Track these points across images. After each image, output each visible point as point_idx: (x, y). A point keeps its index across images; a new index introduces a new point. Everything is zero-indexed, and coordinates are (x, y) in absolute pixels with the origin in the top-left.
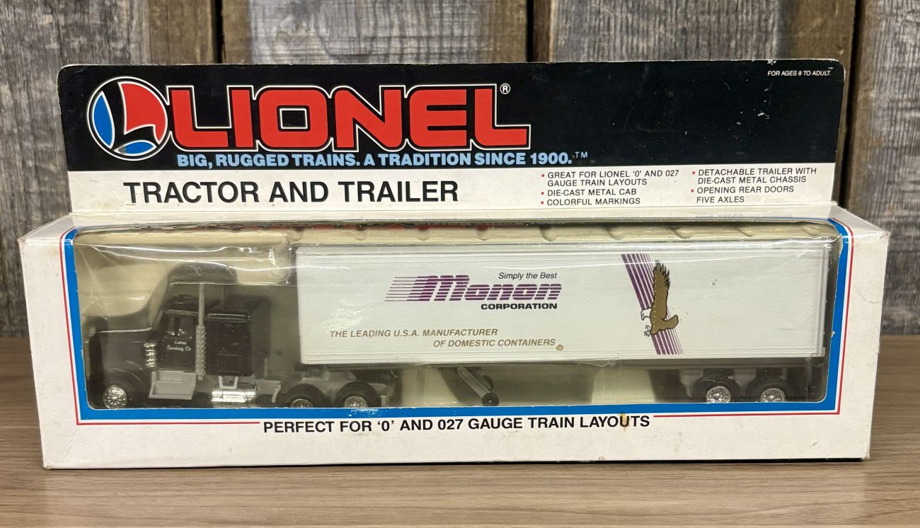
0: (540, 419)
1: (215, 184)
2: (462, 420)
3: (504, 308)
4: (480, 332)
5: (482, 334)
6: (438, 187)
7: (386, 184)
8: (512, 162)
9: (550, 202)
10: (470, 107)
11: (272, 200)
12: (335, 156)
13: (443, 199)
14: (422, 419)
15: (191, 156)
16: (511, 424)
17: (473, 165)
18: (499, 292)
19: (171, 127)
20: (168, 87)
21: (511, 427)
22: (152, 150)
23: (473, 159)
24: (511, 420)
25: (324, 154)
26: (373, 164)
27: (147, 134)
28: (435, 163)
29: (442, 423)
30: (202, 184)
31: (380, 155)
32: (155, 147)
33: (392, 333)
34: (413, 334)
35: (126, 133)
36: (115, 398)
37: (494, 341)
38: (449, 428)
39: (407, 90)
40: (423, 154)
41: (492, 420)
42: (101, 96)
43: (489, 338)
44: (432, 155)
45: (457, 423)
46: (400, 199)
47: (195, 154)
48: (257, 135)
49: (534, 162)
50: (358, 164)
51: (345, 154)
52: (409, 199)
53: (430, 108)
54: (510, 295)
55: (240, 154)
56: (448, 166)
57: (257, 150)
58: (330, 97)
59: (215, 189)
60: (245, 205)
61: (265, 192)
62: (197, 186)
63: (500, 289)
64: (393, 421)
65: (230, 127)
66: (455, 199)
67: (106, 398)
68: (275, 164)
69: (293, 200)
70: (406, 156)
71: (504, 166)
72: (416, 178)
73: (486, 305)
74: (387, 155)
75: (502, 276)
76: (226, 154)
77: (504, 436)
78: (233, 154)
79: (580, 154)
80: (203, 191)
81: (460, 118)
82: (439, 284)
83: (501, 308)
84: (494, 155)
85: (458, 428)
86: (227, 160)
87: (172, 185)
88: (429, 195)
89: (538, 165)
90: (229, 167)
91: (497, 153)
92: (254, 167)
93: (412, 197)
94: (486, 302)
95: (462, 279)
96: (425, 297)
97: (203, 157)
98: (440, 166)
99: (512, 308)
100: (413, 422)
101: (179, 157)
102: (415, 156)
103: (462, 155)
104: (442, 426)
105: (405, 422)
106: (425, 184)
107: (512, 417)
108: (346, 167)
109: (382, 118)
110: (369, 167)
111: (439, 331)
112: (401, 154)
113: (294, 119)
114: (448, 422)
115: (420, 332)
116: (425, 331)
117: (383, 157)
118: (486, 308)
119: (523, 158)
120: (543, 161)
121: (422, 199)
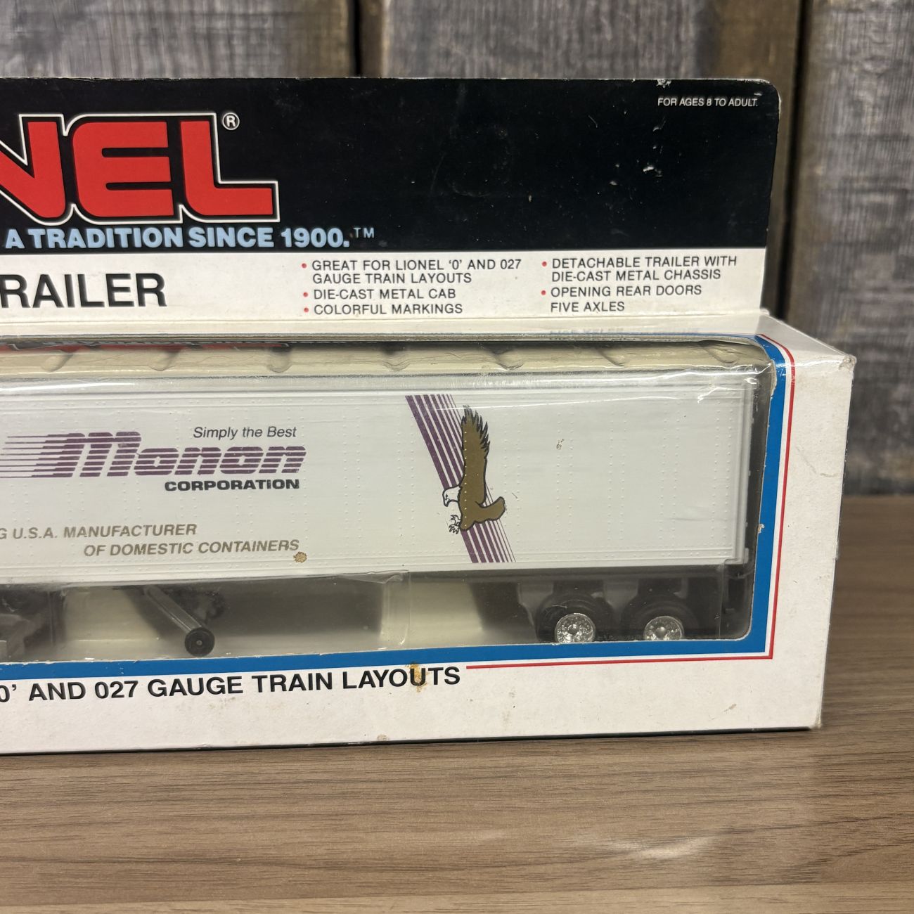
0: (272, 677)
2: (135, 683)
3: (207, 488)
4: (166, 530)
5: (169, 533)
6: (131, 283)
7: (44, 279)
8: (251, 242)
9: (319, 309)
10: (173, 150)
13: (141, 303)
14: (66, 681)
16: (223, 687)
17: (187, 248)
18: (194, 461)
21: (222, 691)
23: (186, 238)
24: (221, 680)
26: (20, 245)
28: (124, 244)
29: (101, 688)
31: (31, 232)
33: (9, 533)
34: (46, 535)
37: (191, 545)
38: (114, 695)
39: (66, 122)
40: (102, 228)
41: (189, 681)
43: (183, 539)
44: (118, 231)
45: (127, 688)
46: (70, 303)
49: (288, 243)
52: (85, 303)
53: (108, 152)
54: (215, 466)
56: (145, 249)
63: (197, 455)
64: (14, 686)
66: (161, 302)
70: (75, 233)
71: (238, 248)
72: (95, 268)
73: (174, 483)
74: (42, 232)
75: (199, 433)
77: (212, 707)
79: (361, 232)
81: (160, 169)
82: (87, 447)
83: (201, 489)
84: (220, 230)
85: (131, 695)
88: (119, 296)
89: (294, 249)
91: (225, 226)
93: (89, 299)
94: (173, 477)
95: (129, 439)
96: (64, 470)
98: (131, 249)
99: (220, 488)
100: (50, 687)
102: (90, 232)
103: (167, 231)
104: (102, 693)
105: (36, 686)
106: (110, 277)
107: (224, 676)
109: (29, 169)
110: (15, 251)
111: (91, 529)
112: (66, 228)
114: (112, 685)
115: (58, 531)
116: (66, 529)
117: (36, 233)
118: (174, 489)
119: (269, 237)
120: (302, 242)
121: (106, 303)
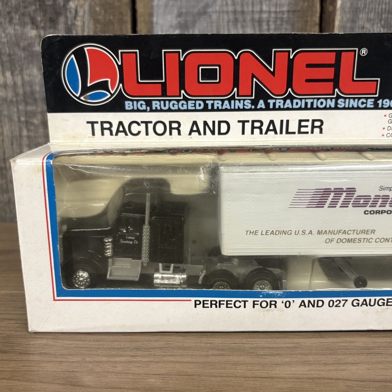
1: (151, 122)
2: (347, 300)
3: (382, 213)
4: (362, 232)
5: (363, 233)
6: (309, 124)
7: (272, 122)
8: (364, 106)
9: (388, 135)
10: (337, 66)
11: (190, 134)
12: (237, 102)
13: (312, 132)
14: (316, 299)
15: (135, 102)
16: (384, 303)
17: (336, 108)
18: (378, 201)
19: (121, 81)
20: (120, 51)
21: (384, 305)
22: (107, 97)
23: (336, 103)
24: (384, 300)
25: (229, 100)
26: (264, 107)
27: (104, 86)
28: (309, 106)
29: (331, 302)
30: (142, 122)
31: (269, 101)
32: (109, 95)
33: (293, 233)
34: (309, 233)
35: (89, 85)
36: (81, 279)
37: (372, 239)
38: (336, 306)
39: (293, 53)
40: (301, 99)
41: (370, 300)
42: (72, 58)
43: (368, 236)
44: (307, 100)
45: (343, 302)
46: (281, 132)
47: (138, 101)
48: (182, 86)
49: (380, 106)
50: (253, 107)
51: (244, 100)
52: (287, 132)
53: (308, 66)
54: (386, 204)
55: (170, 101)
56: (318, 108)
57: (182, 98)
58: (236, 58)
59: (151, 126)
60: (171, 138)
61: (185, 128)
62: (138, 124)
63: (379, 199)
64: (293, 301)
65: (164, 81)
66: (321, 132)
67: (75, 279)
68: (194, 108)
69: (205, 134)
70: (288, 101)
71: (358, 108)
72: (294, 117)
73: (368, 211)
74: (274, 101)
75: (382, 188)
76: (160, 100)
77: (377, 312)
78: (165, 101)
80: (143, 127)
81: (329, 73)
82: (332, 194)
83: (379, 214)
84: (352, 100)
85: (343, 306)
86: (160, 105)
87: (121, 123)
88: (303, 130)
89: (382, 108)
90: (161, 110)
91: (354, 99)
92: (179, 110)
93: (290, 131)
94: (368, 208)
95: (351, 191)
96: (320, 205)
97: (143, 103)
98: (312, 108)
99: (388, 213)
100: (309, 302)
101: (127, 103)
102: (295, 101)
103: (329, 100)
104: (331, 305)
105: (303, 301)
106: (300, 121)
107: (386, 298)
108: (244, 110)
109: (273, 73)
110: (261, 109)
111: (330, 231)
112: (285, 100)
113: (209, 74)
114: (336, 301)
115: (315, 232)
116: (319, 231)
117: (271, 102)
118: (368, 214)
119: (372, 103)
120: (386, 105)
121: (297, 133)
